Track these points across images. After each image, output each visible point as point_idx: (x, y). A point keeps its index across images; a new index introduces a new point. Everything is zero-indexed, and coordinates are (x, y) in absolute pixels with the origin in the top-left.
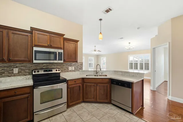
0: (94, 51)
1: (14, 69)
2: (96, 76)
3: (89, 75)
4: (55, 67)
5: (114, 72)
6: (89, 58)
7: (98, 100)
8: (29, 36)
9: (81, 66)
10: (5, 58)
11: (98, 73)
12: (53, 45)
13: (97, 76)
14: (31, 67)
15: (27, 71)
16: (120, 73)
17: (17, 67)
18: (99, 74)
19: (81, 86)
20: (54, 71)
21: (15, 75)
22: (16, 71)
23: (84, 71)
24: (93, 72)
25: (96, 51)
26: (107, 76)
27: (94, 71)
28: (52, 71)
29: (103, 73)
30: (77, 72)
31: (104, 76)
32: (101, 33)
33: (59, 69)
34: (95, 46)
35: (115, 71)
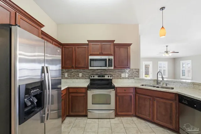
0: (165, 53)
1: (80, 74)
3: (145, 85)
4: (108, 73)
5: (192, 85)
7: (156, 121)
8: (87, 48)
9: (137, 73)
10: (74, 65)
11: (159, 83)
12: (104, 53)
13: (158, 87)
14: (90, 72)
15: (87, 75)
17: (81, 72)
18: (160, 85)
19: (132, 96)
20: (106, 77)
21: (80, 78)
22: (80, 75)
26: (173, 89)
27: (154, 81)
28: (104, 76)
29: (168, 85)
32: (163, 27)
33: (111, 75)
34: (167, 46)
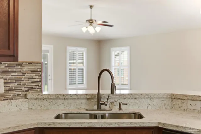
0: (88, 24)
2: (95, 117)
3: (67, 116)
5: (169, 102)
6: (70, 49)
9: (34, 76)
11: (104, 104)
13: (103, 117)
16: (194, 102)
18: (107, 110)
23: (48, 98)
24: (84, 101)
25: (94, 24)
26: (141, 117)
27: (89, 98)
29: (124, 107)
30: (19, 101)
31: (129, 116)
34: (91, 7)
35: (173, 97)
